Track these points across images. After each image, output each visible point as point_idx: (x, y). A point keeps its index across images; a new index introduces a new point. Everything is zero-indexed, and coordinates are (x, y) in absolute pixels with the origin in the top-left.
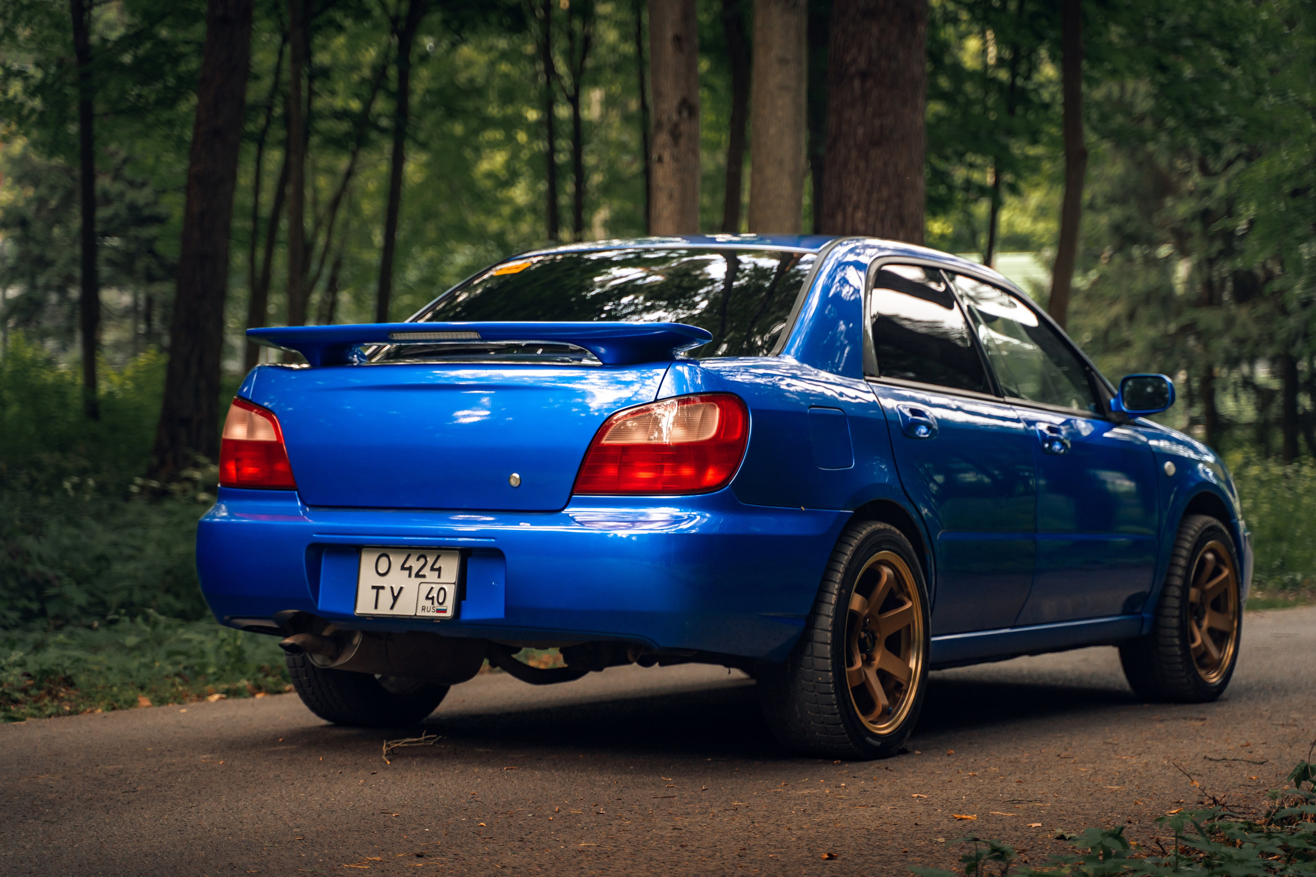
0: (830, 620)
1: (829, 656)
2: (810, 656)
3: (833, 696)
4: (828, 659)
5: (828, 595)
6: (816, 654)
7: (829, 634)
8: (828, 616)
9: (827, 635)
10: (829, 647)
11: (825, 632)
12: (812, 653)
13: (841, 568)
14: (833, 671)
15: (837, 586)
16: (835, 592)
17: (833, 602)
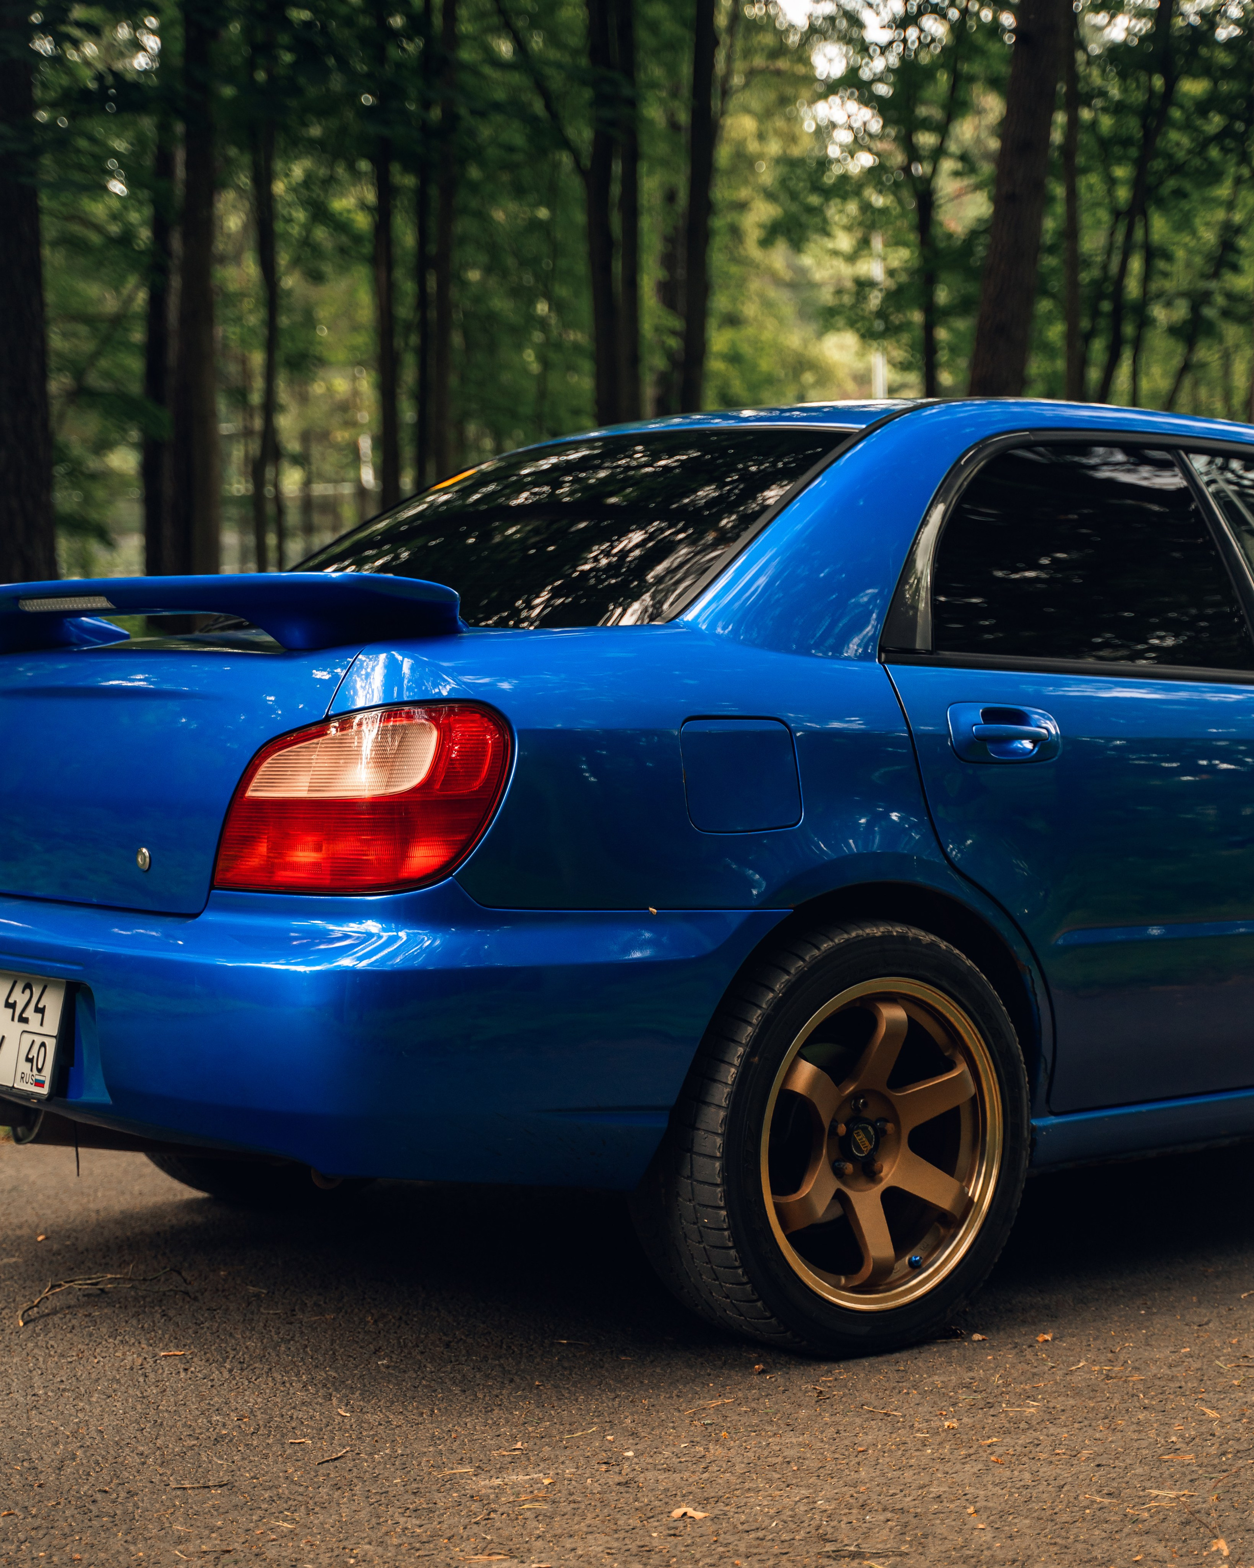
0: (722, 1114)
1: (719, 1181)
2: (688, 1178)
3: (733, 1252)
4: (717, 1185)
5: (724, 1067)
6: (699, 1176)
7: (719, 1141)
8: (720, 1107)
9: (715, 1142)
10: (718, 1165)
11: (710, 1136)
12: (692, 1172)
13: (756, 1017)
14: (728, 1206)
15: (741, 1050)
16: (736, 1062)
17: (730, 1082)
